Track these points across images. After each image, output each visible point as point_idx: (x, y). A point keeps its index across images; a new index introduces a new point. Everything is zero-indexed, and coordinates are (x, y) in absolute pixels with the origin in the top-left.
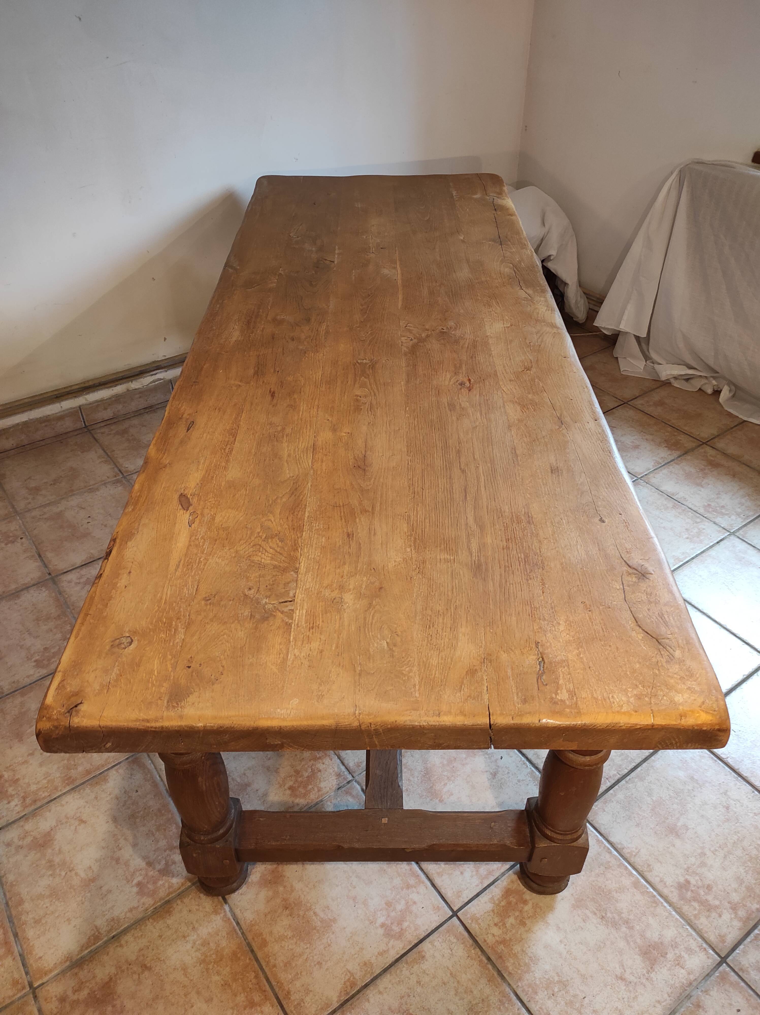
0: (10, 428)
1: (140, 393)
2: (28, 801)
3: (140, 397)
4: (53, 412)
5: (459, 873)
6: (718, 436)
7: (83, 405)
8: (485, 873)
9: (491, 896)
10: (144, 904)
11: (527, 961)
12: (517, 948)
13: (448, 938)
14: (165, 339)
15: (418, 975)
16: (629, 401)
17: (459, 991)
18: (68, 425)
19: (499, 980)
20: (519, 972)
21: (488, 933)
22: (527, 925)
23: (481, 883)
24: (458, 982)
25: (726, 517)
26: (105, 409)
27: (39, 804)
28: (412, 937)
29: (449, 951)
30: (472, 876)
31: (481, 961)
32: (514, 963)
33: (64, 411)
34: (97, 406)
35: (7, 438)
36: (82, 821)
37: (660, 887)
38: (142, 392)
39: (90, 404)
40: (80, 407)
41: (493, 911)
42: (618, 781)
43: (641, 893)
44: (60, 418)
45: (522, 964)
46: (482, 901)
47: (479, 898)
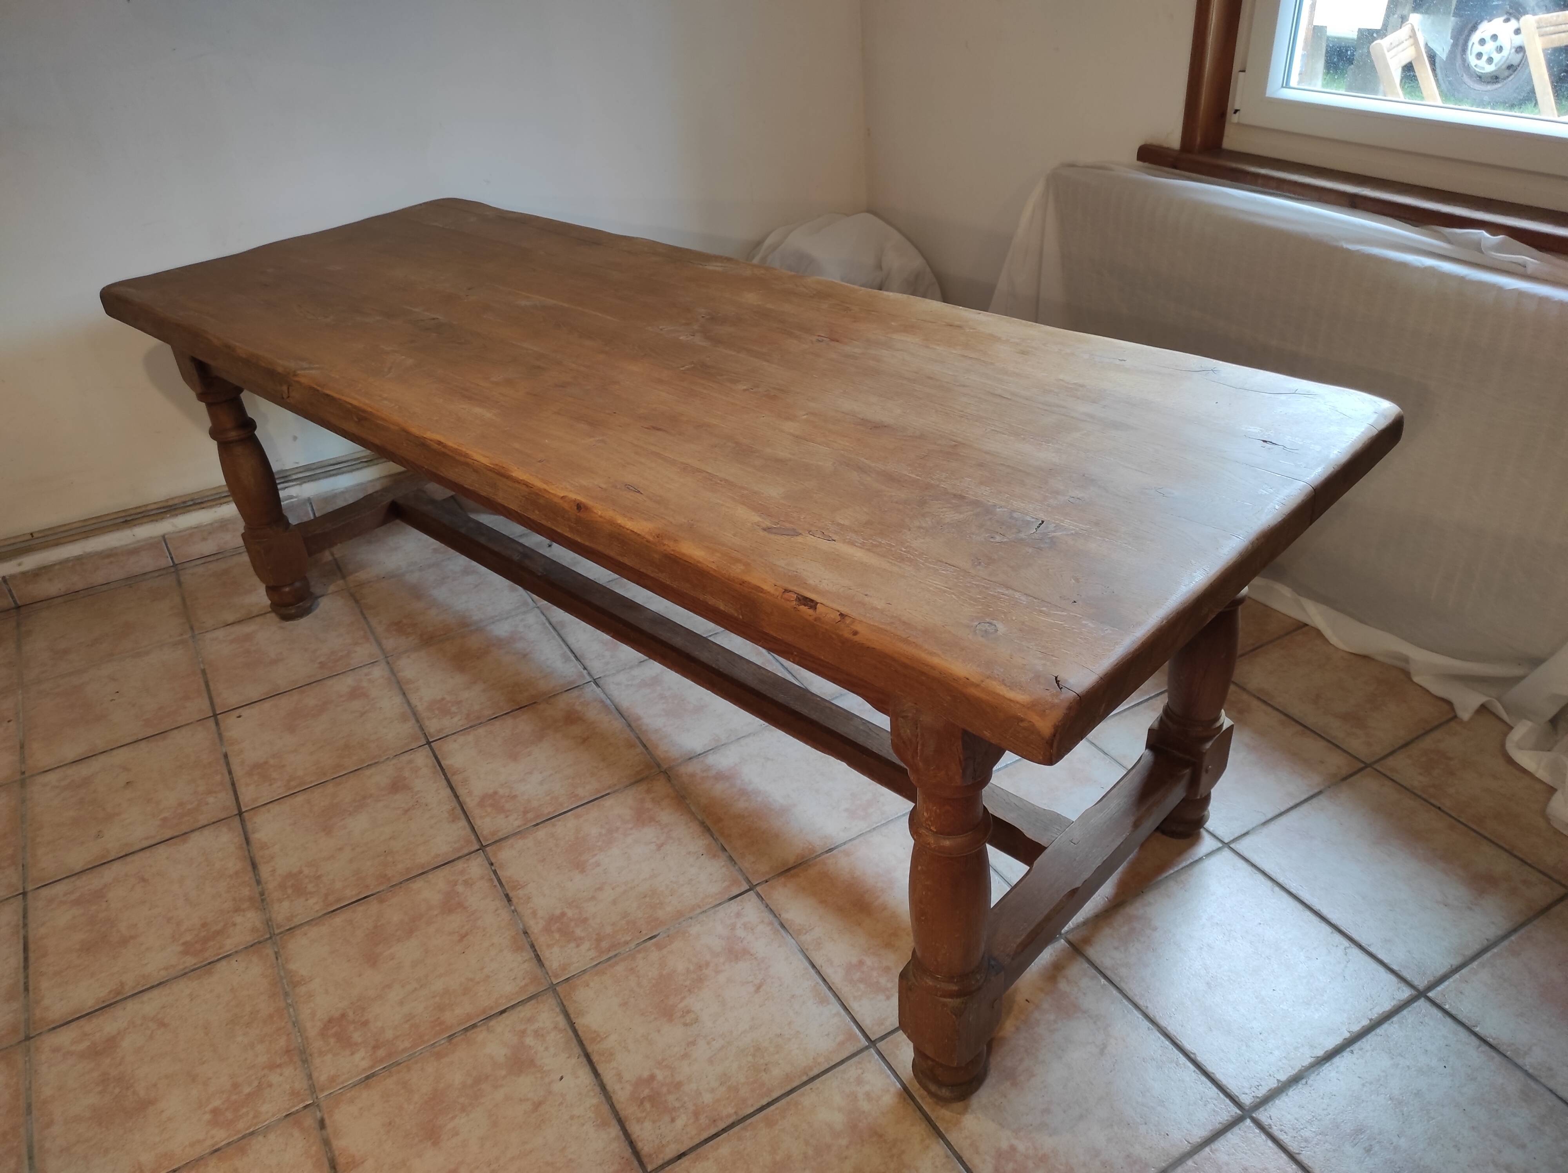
0: (55, 565)
4: (123, 543)
7: (168, 533)
14: (295, 438)
18: (147, 562)
26: (204, 539)
33: (139, 541)
34: (192, 535)
35: (50, 580)
39: (180, 532)
40: (163, 537)
44: (133, 551)
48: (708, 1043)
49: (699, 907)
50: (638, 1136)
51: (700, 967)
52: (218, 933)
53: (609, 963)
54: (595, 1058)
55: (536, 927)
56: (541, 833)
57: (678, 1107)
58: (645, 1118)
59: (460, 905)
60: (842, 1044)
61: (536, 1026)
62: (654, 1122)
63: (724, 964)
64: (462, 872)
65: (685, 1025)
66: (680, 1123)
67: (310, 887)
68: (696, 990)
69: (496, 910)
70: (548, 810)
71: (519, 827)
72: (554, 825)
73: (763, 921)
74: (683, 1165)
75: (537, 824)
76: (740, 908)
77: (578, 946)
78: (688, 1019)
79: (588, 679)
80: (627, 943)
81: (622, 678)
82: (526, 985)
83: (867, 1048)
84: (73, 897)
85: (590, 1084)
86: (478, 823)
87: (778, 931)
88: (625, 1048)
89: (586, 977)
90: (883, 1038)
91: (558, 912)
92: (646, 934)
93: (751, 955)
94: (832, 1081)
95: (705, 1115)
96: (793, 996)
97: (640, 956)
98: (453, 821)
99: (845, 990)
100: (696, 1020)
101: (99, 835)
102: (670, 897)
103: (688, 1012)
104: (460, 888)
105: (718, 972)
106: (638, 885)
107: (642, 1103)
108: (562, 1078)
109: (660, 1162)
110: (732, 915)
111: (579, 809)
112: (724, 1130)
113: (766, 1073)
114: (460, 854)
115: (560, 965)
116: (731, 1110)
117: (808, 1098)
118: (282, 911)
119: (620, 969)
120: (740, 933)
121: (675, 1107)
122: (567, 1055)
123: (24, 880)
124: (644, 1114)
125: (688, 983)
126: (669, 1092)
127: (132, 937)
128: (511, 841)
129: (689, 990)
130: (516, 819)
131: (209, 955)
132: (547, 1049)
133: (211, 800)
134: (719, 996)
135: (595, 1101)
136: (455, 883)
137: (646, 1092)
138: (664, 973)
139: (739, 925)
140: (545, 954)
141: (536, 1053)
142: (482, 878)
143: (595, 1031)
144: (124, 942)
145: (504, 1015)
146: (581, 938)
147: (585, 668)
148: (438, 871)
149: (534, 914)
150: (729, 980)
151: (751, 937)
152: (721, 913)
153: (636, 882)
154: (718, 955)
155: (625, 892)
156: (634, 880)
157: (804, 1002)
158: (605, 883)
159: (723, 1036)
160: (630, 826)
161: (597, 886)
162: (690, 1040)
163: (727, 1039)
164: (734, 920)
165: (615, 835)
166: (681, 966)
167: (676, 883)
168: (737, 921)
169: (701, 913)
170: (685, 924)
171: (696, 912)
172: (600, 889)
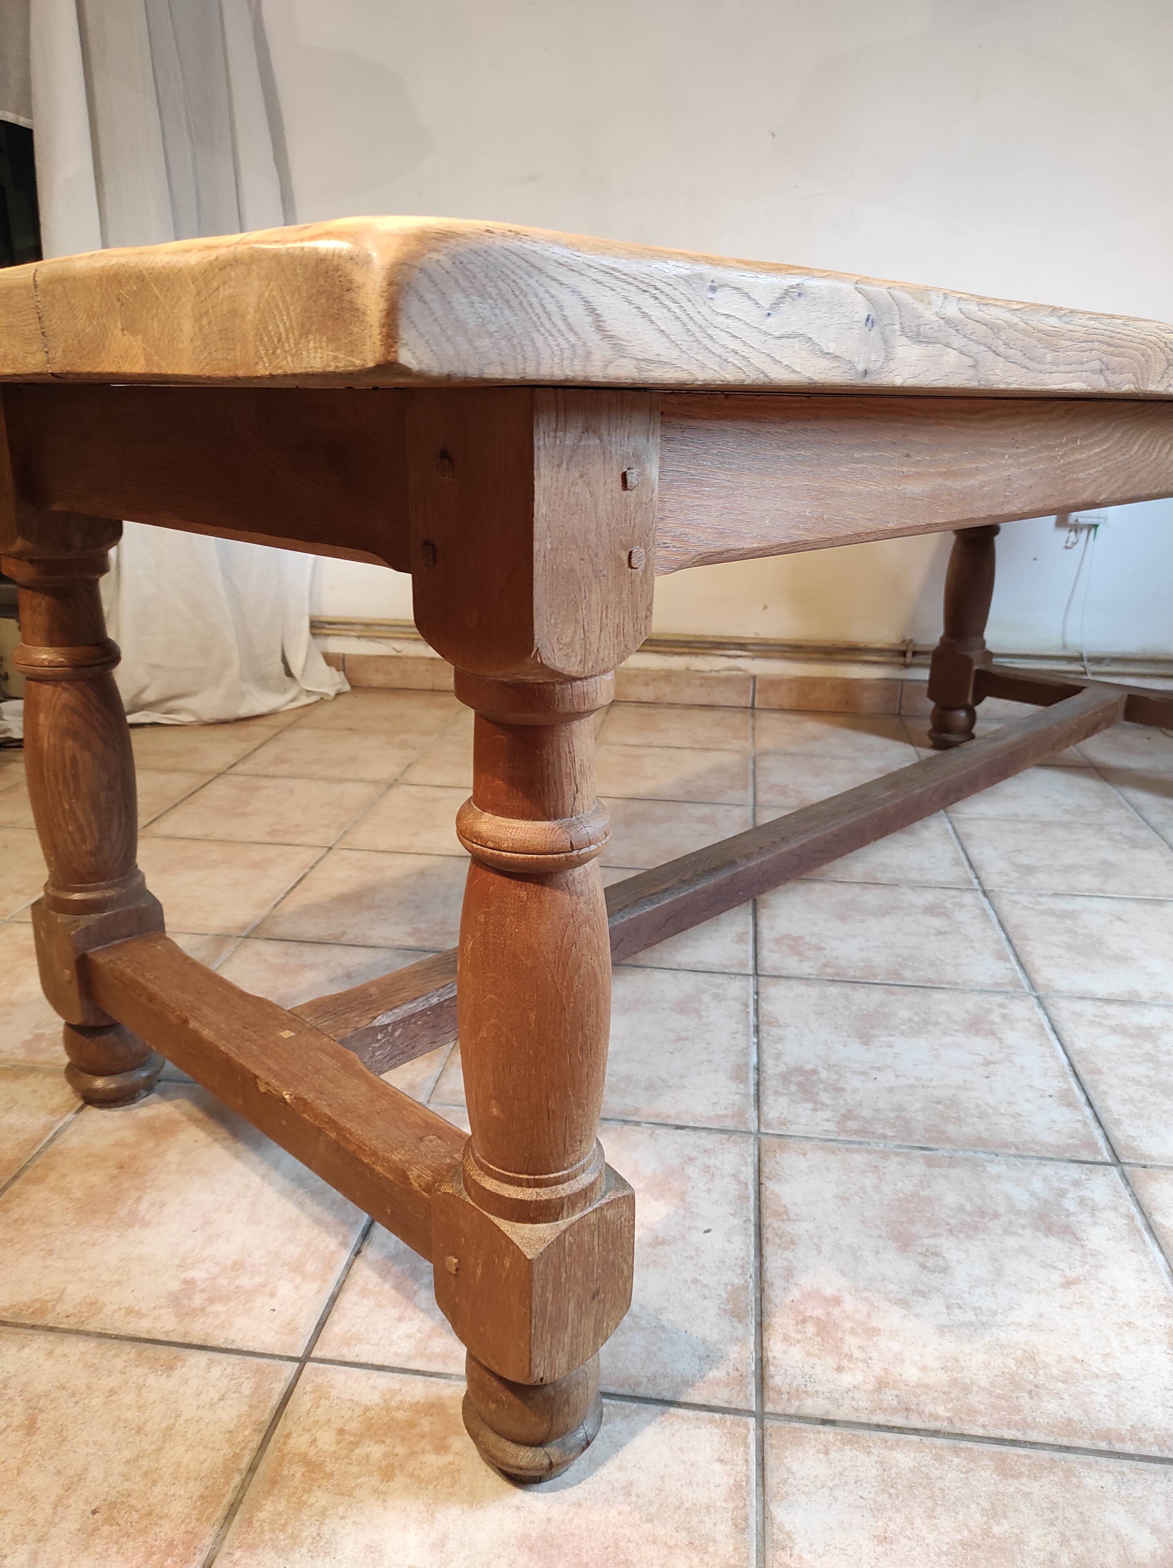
1: (703, 678)
3: (701, 685)
5: (397, 1315)
8: (438, 1350)
9: (397, 1387)
11: (305, 1534)
12: (320, 1498)
13: (241, 1380)
14: (765, 607)
15: (126, 1383)
17: (141, 1462)
19: (220, 1513)
20: (267, 1536)
21: (309, 1430)
22: (391, 1484)
23: (410, 1358)
24: (160, 1449)
28: (197, 1331)
29: (217, 1397)
30: (409, 1336)
31: (237, 1457)
32: (280, 1514)
34: (637, 676)
38: (707, 680)
41: (367, 1409)
42: (935, 1433)
45: (290, 1530)
46: (371, 1381)
47: (375, 1374)
48: (948, 1307)
49: (1017, 1148)
50: (775, 1358)
51: (983, 1214)
53: (848, 1146)
54: (768, 1234)
55: (771, 1068)
56: (833, 990)
57: (857, 1359)
58: (799, 1342)
59: (698, 1013)
61: (712, 1161)
62: (809, 1354)
63: (1023, 1227)
64: (718, 986)
65: (923, 1267)
66: (847, 1379)
68: (962, 1236)
69: (734, 1033)
71: (810, 974)
74: (822, 1435)
75: (834, 981)
77: (815, 1110)
78: (930, 1263)
79: (978, 887)
80: (885, 1137)
81: (1023, 899)
82: (726, 1116)
85: (743, 1258)
86: (764, 953)
87: (1139, 1231)
88: (816, 1245)
89: (807, 1145)
91: (808, 1067)
92: (918, 1141)
93: (1076, 1238)
95: (895, 1392)
97: (897, 1159)
98: (738, 942)
100: (943, 1271)
102: (976, 1119)
103: (935, 1254)
104: (706, 998)
105: (1007, 1231)
106: (934, 1087)
107: (804, 1321)
108: (708, 1231)
109: (792, 1411)
110: (1067, 1178)
111: (896, 988)
112: (916, 1431)
113: (1032, 1398)
114: (727, 971)
115: (779, 1118)
116: (941, 1411)
119: (860, 1159)
120: (1070, 1204)
121: (852, 1355)
122: (732, 1212)
123: (339, 840)
124: (799, 1336)
125: (953, 1221)
126: (853, 1332)
128: (791, 982)
129: (951, 1231)
130: (811, 967)
132: (709, 1191)
134: (996, 1260)
135: (738, 1281)
136: (704, 991)
137: (818, 1312)
138: (923, 1194)
139: (1070, 1195)
140: (769, 1099)
141: (693, 1188)
142: (736, 999)
143: (785, 1206)
145: (679, 1131)
146: (823, 1104)
147: (977, 878)
148: (692, 975)
149: (778, 1056)
150: (1022, 1249)
151: (1085, 1217)
152: (1048, 1169)
153: (934, 1083)
154: (1019, 1213)
155: (912, 1086)
156: (931, 1080)
157: (1146, 1342)
158: (890, 1067)
159: (978, 1311)
160: (957, 1027)
161: (876, 1065)
162: (920, 1287)
163: (984, 1318)
164: (1066, 1186)
165: (930, 1028)
166: (951, 1198)
167: (993, 1108)
168: (1072, 1188)
169: (1015, 1156)
170: (983, 1156)
171: (1007, 1151)
172: (879, 1069)
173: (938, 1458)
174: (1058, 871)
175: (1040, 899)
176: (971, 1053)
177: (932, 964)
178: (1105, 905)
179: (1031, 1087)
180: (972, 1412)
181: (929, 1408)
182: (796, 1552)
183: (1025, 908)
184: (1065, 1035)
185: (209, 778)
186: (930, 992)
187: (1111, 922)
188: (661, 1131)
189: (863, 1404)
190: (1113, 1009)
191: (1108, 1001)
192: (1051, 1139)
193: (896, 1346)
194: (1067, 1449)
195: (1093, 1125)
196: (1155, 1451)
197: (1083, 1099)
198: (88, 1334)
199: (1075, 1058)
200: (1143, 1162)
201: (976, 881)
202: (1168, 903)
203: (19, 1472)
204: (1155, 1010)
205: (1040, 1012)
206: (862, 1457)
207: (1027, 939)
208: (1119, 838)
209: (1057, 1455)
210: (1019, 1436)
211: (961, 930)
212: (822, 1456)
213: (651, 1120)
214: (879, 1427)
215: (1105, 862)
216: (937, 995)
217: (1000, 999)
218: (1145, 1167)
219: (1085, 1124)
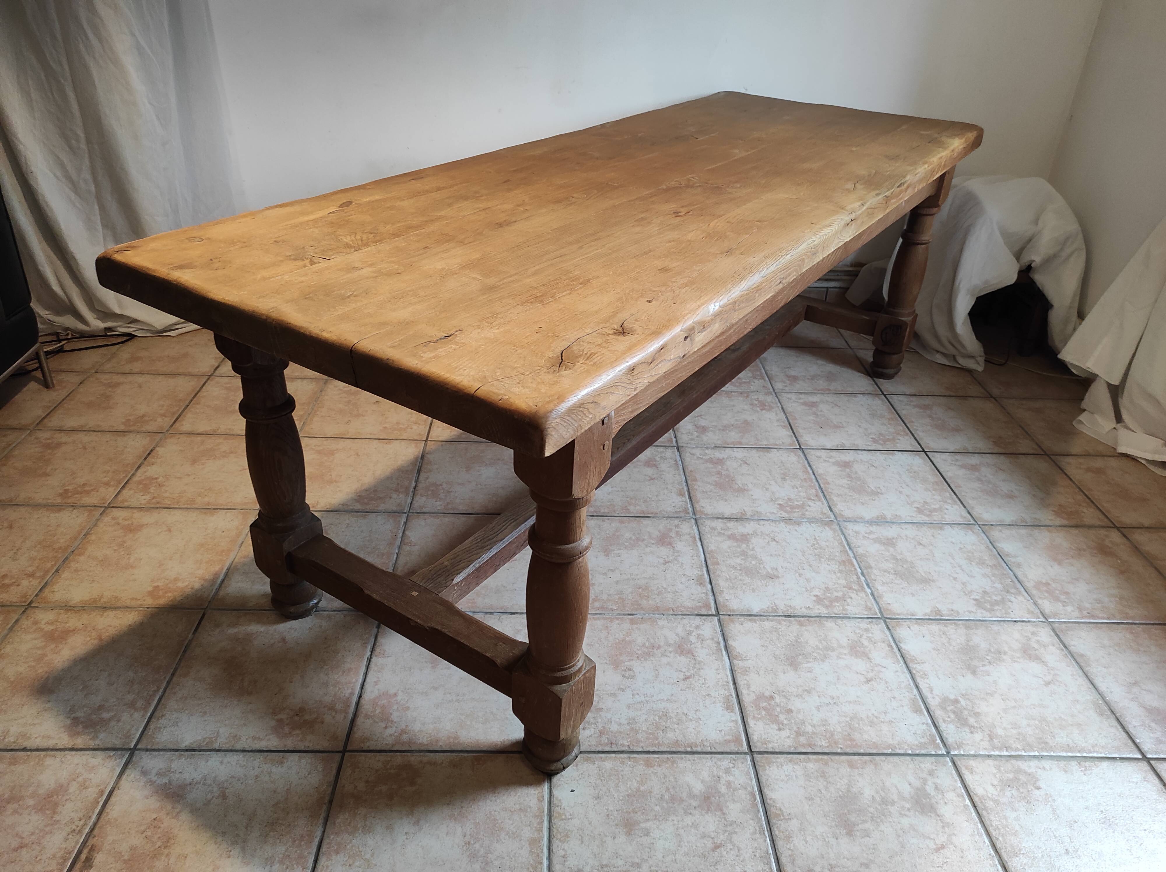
2: (154, 501)
5: (384, 726)
6: (1147, 528)
8: (405, 740)
10: (144, 600)
11: (359, 826)
12: (363, 810)
13: (315, 764)
15: (262, 772)
16: (1053, 455)
17: (280, 805)
19: (320, 821)
20: (343, 828)
21: (352, 782)
22: (393, 801)
23: (393, 745)
24: (287, 799)
25: (1060, 604)
27: (158, 506)
29: (307, 773)
30: (391, 735)
31: (322, 798)
32: (347, 819)
36: (170, 531)
37: (555, 860)
42: (622, 752)
43: (531, 851)
45: (352, 825)
46: (377, 758)
47: (378, 754)
48: (633, 695)
49: (673, 611)
51: (653, 647)
52: (380, 498)
60: (727, 742)
63: (671, 652)
65: (624, 676)
67: (442, 496)
68: (643, 659)
70: (604, 511)
72: (603, 521)
73: (713, 639)
75: (594, 516)
76: (701, 623)
78: (628, 674)
79: (675, 444)
80: (612, 610)
81: (698, 452)
83: (745, 753)
84: (318, 448)
87: (721, 649)
90: (760, 753)
92: (628, 611)
93: (693, 656)
94: (708, 761)
95: (607, 736)
96: (709, 695)
97: (617, 621)
99: (750, 709)
100: (633, 677)
101: (348, 423)
102: (656, 596)
103: (630, 670)
105: (663, 655)
110: (694, 625)
111: (625, 518)
112: (614, 752)
113: (663, 733)
116: (626, 743)
117: (684, 763)
118: (420, 501)
119: (599, 623)
120: (693, 639)
125: (639, 652)
127: (336, 481)
129: (638, 657)
131: (369, 508)
133: (415, 427)
134: (657, 670)
138: (627, 639)
139: (694, 634)
144: (331, 482)
147: (675, 437)
150: (669, 664)
151: (699, 645)
152: (686, 620)
153: (638, 577)
154: (670, 645)
155: (628, 579)
156: (637, 575)
157: (714, 702)
158: (618, 569)
159: (645, 695)
160: (653, 542)
161: (612, 568)
162: (622, 687)
163: (647, 699)
164: (692, 629)
165: (640, 543)
166: (640, 640)
167: (665, 589)
168: (695, 630)
169: (672, 615)
170: (657, 616)
171: (669, 613)
172: (613, 571)
173: (622, 763)
174: (719, 430)
175: (707, 451)
176: (658, 557)
177: (645, 501)
178: (739, 454)
179: (684, 575)
180: (638, 741)
181: (621, 742)
182: (562, 806)
183: (698, 458)
184: (705, 542)
185: (204, 380)
186: (642, 519)
187: (741, 465)
188: (504, 616)
189: (593, 743)
190: (731, 524)
191: (730, 519)
192: (689, 604)
193: (609, 716)
194: (675, 753)
195: (711, 594)
196: (709, 750)
197: (708, 580)
198: (237, 751)
199: (708, 556)
200: (729, 613)
201: (674, 439)
202: (773, 450)
203: (225, 816)
204: (752, 523)
205: (695, 528)
206: (591, 766)
207: (696, 480)
208: (756, 402)
209: (669, 756)
210: (656, 750)
211: (663, 476)
212: (575, 768)
213: (498, 611)
214: (599, 752)
215: (746, 422)
216: (646, 522)
217: (676, 522)
218: (730, 616)
219: (706, 594)
